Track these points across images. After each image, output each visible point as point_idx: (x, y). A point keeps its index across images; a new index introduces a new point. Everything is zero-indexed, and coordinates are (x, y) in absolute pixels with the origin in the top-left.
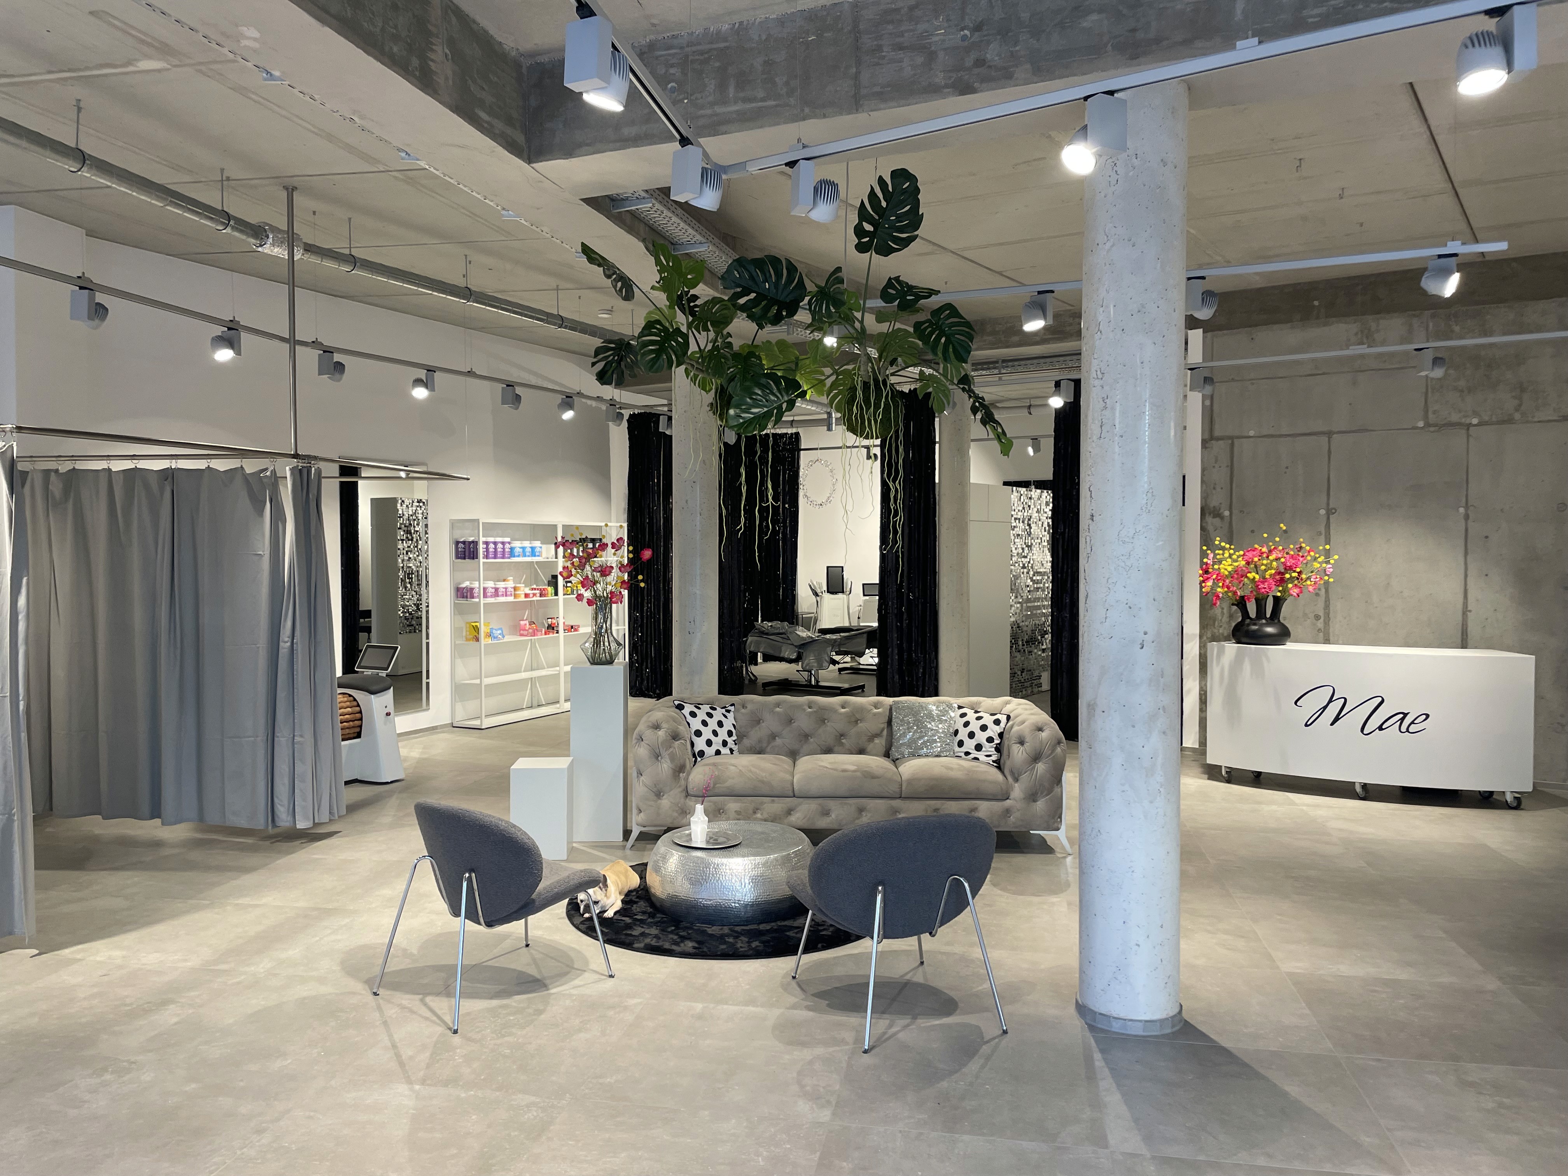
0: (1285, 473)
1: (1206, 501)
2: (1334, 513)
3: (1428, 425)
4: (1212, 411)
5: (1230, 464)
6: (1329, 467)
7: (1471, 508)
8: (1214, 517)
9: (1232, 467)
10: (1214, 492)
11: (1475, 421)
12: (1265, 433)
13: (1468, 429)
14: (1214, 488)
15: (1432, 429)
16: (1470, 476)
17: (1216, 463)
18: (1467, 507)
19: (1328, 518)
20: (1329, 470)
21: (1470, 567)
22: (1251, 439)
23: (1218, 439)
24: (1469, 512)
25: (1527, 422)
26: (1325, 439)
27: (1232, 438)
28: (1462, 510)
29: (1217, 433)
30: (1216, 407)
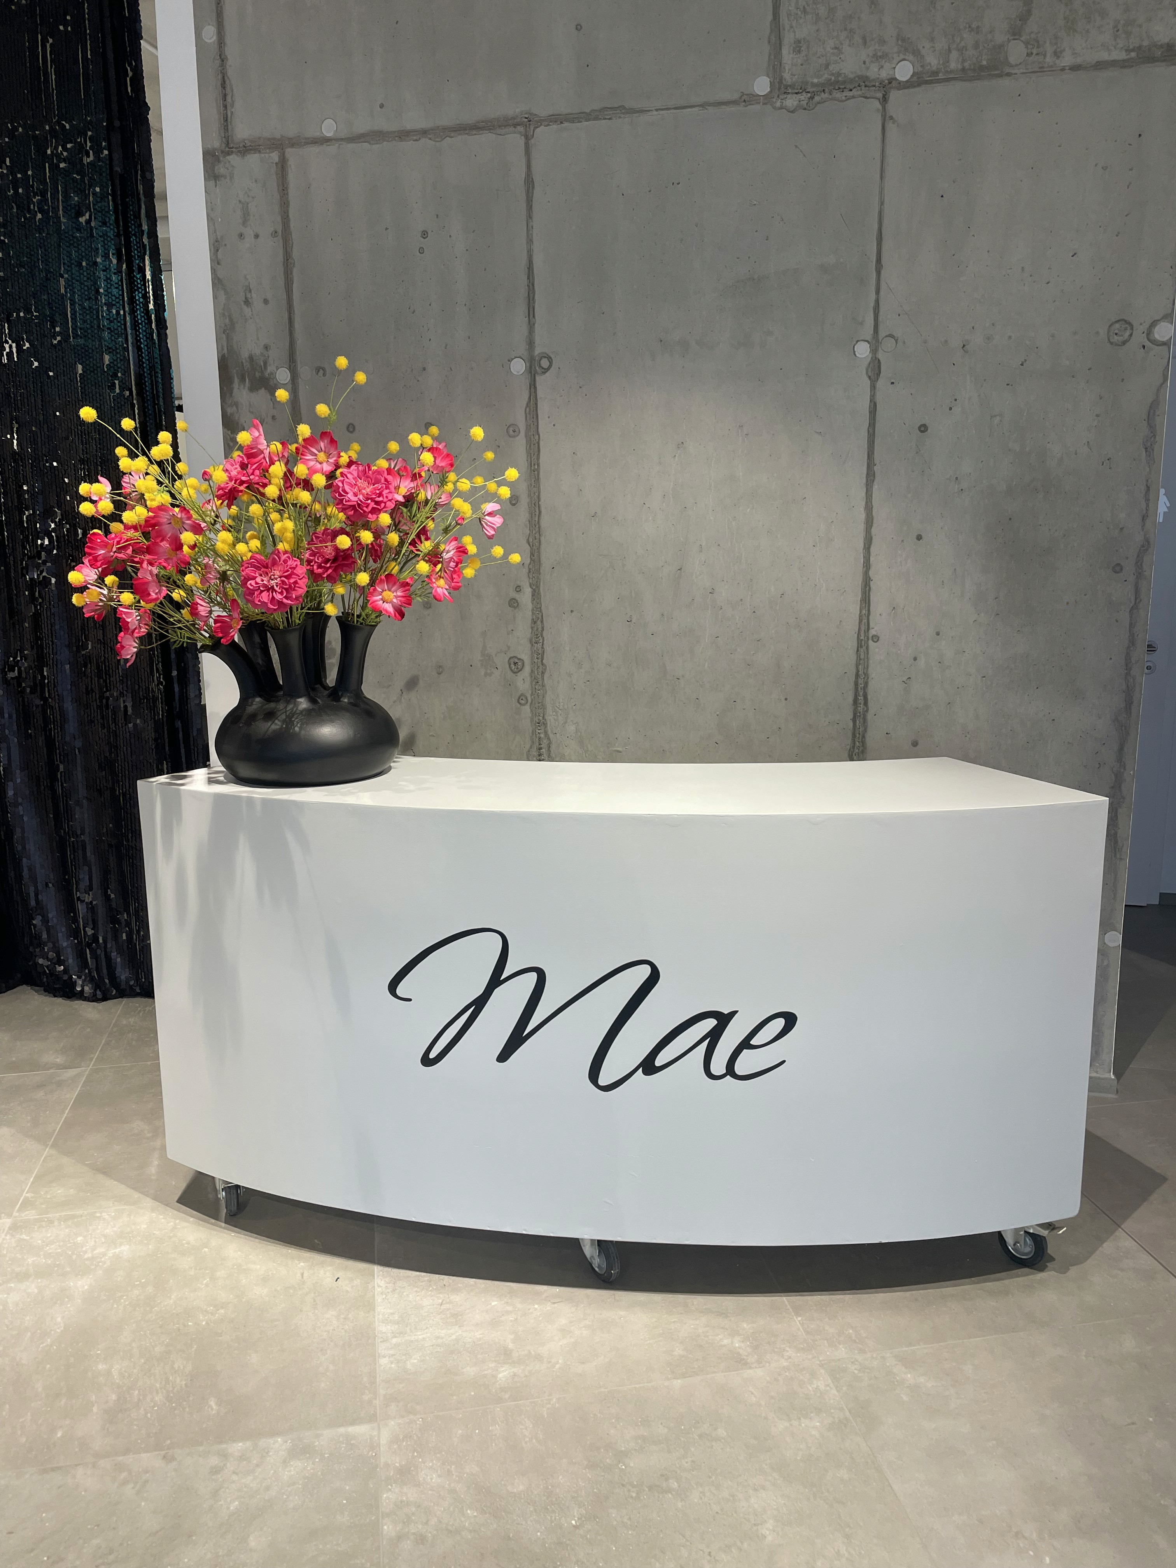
0: (421, 251)
1: (229, 339)
2: (545, 371)
3: (780, 88)
4: (223, 59)
5: (279, 229)
6: (529, 228)
7: (889, 344)
8: (252, 389)
9: (285, 234)
10: (247, 311)
11: (904, 71)
12: (362, 125)
13: (885, 99)
14: (247, 302)
15: (791, 101)
16: (887, 245)
17: (244, 223)
18: (875, 344)
19: (533, 386)
20: (530, 241)
21: (881, 513)
22: (332, 149)
23: (246, 149)
24: (880, 355)
25: (1041, 70)
26: (515, 140)
27: (279, 145)
28: (863, 350)
29: (242, 131)
30: (232, 51)
